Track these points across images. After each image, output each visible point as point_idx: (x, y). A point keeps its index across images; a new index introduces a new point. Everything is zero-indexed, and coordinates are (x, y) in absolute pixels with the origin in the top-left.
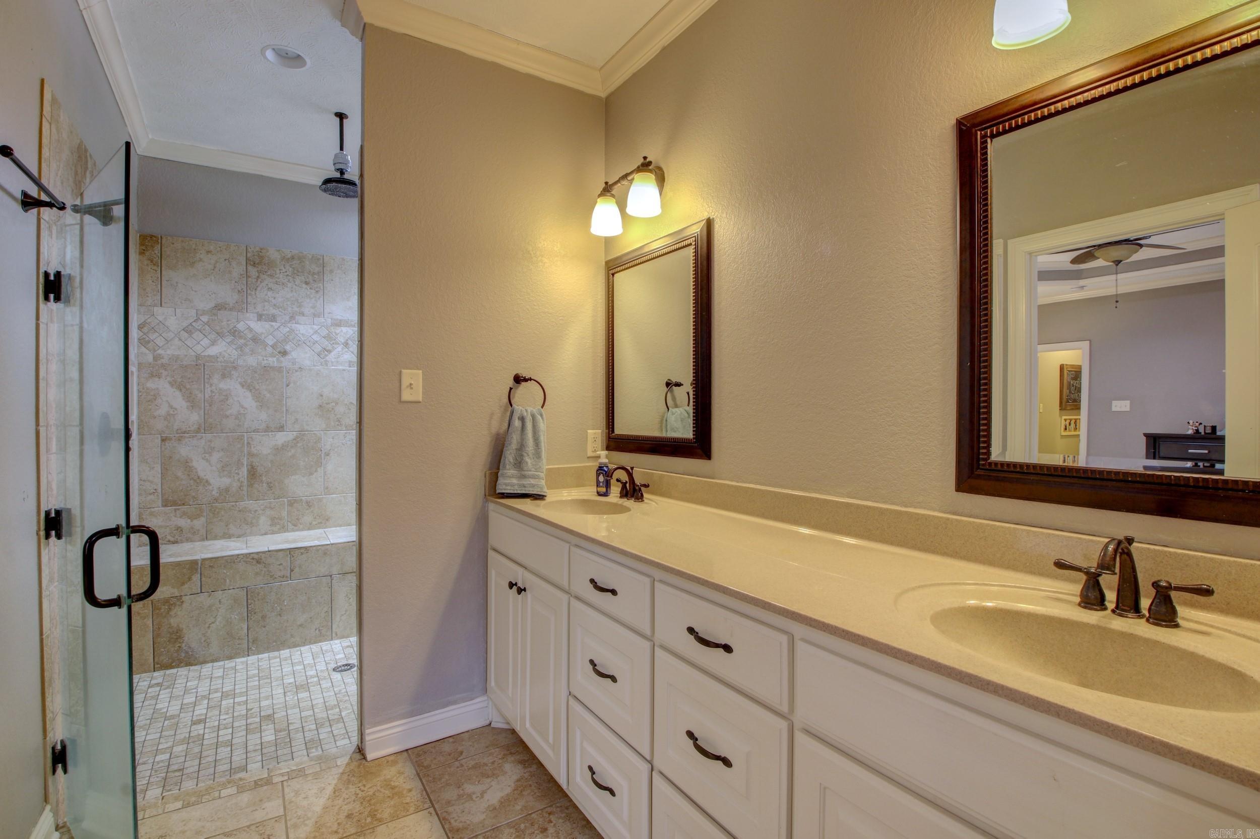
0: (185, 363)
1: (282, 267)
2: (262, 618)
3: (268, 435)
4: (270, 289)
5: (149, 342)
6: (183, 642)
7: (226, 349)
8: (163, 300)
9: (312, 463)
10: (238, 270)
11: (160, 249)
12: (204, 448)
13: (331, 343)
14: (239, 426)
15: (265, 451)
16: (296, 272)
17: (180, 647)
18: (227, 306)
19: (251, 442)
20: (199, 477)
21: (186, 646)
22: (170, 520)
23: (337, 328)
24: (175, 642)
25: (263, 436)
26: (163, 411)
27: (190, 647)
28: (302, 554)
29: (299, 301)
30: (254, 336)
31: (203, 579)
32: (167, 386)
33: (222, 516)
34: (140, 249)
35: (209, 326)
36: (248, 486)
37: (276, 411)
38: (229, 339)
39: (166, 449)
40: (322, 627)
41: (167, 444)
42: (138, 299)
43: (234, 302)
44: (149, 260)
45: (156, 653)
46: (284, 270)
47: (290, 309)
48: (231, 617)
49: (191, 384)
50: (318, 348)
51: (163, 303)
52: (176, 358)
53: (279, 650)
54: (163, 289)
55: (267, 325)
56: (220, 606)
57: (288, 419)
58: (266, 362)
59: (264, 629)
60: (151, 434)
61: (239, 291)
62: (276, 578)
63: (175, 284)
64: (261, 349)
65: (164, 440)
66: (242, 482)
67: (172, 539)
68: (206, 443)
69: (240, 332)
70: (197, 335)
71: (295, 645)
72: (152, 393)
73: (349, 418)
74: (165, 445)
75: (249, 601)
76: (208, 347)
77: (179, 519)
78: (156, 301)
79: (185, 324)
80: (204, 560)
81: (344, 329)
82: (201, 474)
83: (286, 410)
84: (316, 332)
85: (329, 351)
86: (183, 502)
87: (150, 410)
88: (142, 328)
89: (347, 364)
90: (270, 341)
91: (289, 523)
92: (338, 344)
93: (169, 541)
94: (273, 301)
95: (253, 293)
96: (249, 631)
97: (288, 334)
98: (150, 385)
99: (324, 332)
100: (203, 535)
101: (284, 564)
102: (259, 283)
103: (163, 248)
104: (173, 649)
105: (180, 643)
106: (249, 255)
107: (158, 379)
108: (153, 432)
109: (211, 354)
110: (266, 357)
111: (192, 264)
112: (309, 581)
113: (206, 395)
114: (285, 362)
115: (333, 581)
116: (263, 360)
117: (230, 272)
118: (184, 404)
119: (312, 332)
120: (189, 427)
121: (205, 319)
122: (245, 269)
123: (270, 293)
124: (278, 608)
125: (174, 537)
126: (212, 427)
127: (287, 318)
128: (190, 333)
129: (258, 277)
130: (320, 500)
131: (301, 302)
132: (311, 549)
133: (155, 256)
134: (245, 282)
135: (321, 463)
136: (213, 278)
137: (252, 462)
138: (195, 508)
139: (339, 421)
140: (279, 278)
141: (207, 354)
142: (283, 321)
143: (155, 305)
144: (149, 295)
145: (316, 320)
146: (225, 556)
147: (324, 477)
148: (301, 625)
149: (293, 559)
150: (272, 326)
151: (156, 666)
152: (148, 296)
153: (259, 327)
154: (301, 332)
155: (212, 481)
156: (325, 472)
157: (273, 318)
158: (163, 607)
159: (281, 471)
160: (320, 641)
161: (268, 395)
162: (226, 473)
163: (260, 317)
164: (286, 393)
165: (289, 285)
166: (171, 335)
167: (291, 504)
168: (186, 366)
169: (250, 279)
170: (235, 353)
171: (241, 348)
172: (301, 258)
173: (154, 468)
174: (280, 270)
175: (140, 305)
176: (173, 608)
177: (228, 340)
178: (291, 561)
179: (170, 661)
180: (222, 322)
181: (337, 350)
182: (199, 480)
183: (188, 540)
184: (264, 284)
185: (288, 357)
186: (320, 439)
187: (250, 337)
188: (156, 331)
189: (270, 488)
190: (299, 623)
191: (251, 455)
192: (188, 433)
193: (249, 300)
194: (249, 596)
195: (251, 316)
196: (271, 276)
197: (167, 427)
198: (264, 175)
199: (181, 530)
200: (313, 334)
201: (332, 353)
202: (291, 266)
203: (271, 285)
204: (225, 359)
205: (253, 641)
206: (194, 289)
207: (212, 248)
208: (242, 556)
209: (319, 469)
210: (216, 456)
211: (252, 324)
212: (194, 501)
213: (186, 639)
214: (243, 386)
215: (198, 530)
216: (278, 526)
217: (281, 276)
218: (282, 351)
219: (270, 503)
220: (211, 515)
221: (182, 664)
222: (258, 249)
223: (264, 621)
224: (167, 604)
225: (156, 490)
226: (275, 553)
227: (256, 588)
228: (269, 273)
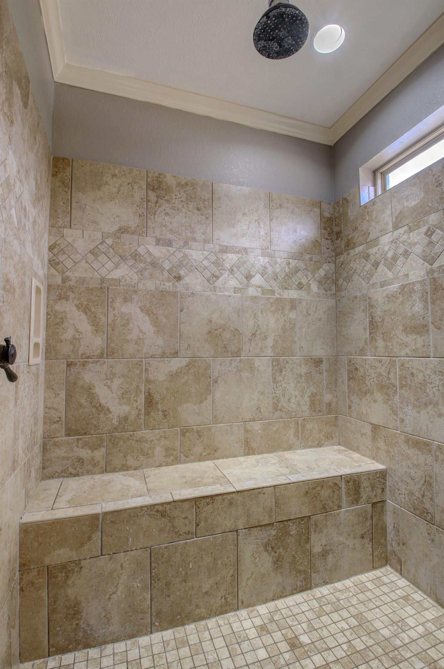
0: (91, 286)
1: (177, 193)
2: (166, 585)
3: (164, 361)
4: (167, 214)
5: (58, 264)
6: (81, 619)
7: (127, 273)
8: (72, 221)
9: (202, 390)
10: (139, 194)
11: (70, 171)
12: (106, 374)
13: (219, 269)
14: (138, 351)
15: (161, 377)
16: (189, 198)
17: (77, 624)
18: (129, 229)
19: (148, 368)
20: (100, 405)
21: (84, 623)
22: (73, 451)
23: (224, 254)
24: (73, 618)
25: (160, 361)
26: (69, 335)
27: (88, 625)
28: (208, 504)
29: (192, 227)
30: (152, 260)
31: (104, 538)
32: (74, 308)
33: (121, 447)
34: (53, 171)
35: (113, 249)
36: (145, 414)
37: (171, 337)
38: (131, 262)
39: (70, 374)
40: (229, 594)
41: (72, 369)
42: (50, 220)
43: (136, 225)
44: (61, 181)
45: (51, 634)
46: (179, 196)
47: (184, 234)
48: (133, 587)
49: (96, 307)
50: (208, 274)
51: (72, 225)
52: (82, 281)
53: (183, 624)
54: (73, 210)
55: (164, 249)
56: (121, 572)
57: (181, 345)
58: (162, 286)
59: (168, 599)
60: (57, 359)
61: (140, 215)
62: (180, 535)
63: (84, 207)
64: (159, 273)
65: (69, 365)
66: (140, 410)
67: (73, 472)
68: (108, 368)
69: (140, 255)
70: (103, 258)
71: (201, 618)
72: (60, 316)
73: (234, 344)
74: (70, 370)
75: (153, 564)
76: (112, 270)
77: (81, 450)
78: (66, 223)
79: (92, 247)
80: (105, 514)
81: (230, 256)
82: (103, 401)
83: (180, 335)
84: (206, 258)
85: (217, 277)
86: (85, 432)
87: (58, 333)
88: (53, 249)
89: (232, 291)
90: (167, 266)
91: (181, 454)
92: (225, 270)
93: (71, 474)
94: (169, 226)
95: (152, 217)
96: (153, 602)
97: (182, 259)
98: (58, 307)
99: (213, 258)
100: (102, 467)
101: (189, 517)
102: (158, 207)
103: (73, 170)
104: (69, 628)
105: (78, 619)
106: (149, 180)
107: (65, 302)
108: (60, 357)
109: (115, 278)
110: (163, 281)
111: (99, 187)
112: (215, 538)
113: (109, 319)
114: (180, 287)
115: (239, 537)
116: (161, 284)
117: (132, 196)
118: (89, 328)
119: (202, 257)
120: (93, 352)
121: (109, 241)
122: (145, 194)
123: (167, 218)
124: (183, 572)
125: (75, 469)
126: (113, 353)
127: (182, 243)
128: (96, 255)
129: (157, 202)
130: (209, 429)
131: (194, 228)
132: (217, 498)
133: (66, 178)
134: (146, 206)
135: (210, 391)
136: (117, 201)
137: (149, 389)
138: (97, 438)
139: (225, 347)
140: (174, 204)
141: (110, 277)
142: (178, 246)
143: (65, 227)
144: (60, 216)
145: (207, 246)
146: (128, 509)
147: (213, 405)
148: (206, 593)
149: (198, 510)
150: (168, 250)
151: (51, 650)
152: (58, 218)
153: (157, 251)
154: (194, 258)
155: (112, 409)
156: (213, 400)
157: (169, 243)
158: (60, 574)
159: (175, 398)
160: (226, 612)
161: (164, 320)
162: (125, 400)
163: (158, 242)
164: (180, 319)
165: (184, 210)
166: (78, 257)
167: (183, 434)
168: (92, 289)
169: (150, 203)
170: (136, 277)
171: (141, 272)
172: (194, 185)
173: (59, 394)
174: (176, 195)
175: (52, 226)
176: (71, 575)
177: (130, 264)
178: (196, 513)
179: (67, 642)
180: (125, 245)
181: (223, 276)
182: (101, 409)
183: (90, 472)
184: (162, 209)
185: (182, 282)
186: (209, 365)
187: (149, 261)
188: (64, 253)
189: (165, 416)
190: (204, 591)
191: (148, 381)
192: (91, 358)
193: (148, 224)
194: (153, 559)
195: (151, 240)
196: (168, 201)
197: (73, 351)
198: (163, 104)
199: (83, 462)
200: (204, 260)
201: (220, 279)
202: (185, 191)
203: (168, 210)
204: (127, 282)
205: (157, 614)
206: (100, 212)
207: (117, 172)
208: (146, 509)
209: (208, 397)
210: (116, 383)
211: (153, 249)
212: (95, 431)
213: (84, 614)
214: (142, 311)
215: (99, 462)
216: (172, 458)
217: (177, 201)
218: (177, 276)
219: (165, 432)
220: (111, 445)
221: (80, 646)
222: (156, 174)
223: (169, 589)
224: (64, 571)
225: (60, 418)
226: (180, 504)
227: (160, 548)
228: (166, 198)
